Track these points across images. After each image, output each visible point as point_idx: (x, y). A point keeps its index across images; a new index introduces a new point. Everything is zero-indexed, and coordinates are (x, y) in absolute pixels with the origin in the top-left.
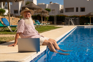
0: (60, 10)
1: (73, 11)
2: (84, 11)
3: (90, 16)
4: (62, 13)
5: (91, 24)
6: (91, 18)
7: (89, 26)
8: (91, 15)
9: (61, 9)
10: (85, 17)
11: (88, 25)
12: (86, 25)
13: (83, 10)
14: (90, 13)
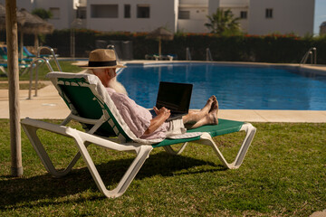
0: (75, 8)
1: (116, 16)
2: (148, 17)
3: (160, 38)
4: (82, 18)
5: (160, 56)
6: (162, 40)
7: (157, 62)
8: (162, 35)
9: (78, 5)
10: (147, 37)
11: (154, 59)
12: (150, 59)
13: (144, 12)
14: (159, 29)
